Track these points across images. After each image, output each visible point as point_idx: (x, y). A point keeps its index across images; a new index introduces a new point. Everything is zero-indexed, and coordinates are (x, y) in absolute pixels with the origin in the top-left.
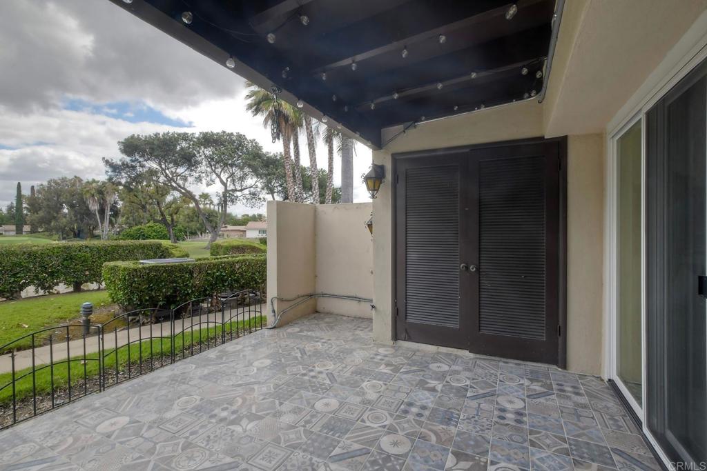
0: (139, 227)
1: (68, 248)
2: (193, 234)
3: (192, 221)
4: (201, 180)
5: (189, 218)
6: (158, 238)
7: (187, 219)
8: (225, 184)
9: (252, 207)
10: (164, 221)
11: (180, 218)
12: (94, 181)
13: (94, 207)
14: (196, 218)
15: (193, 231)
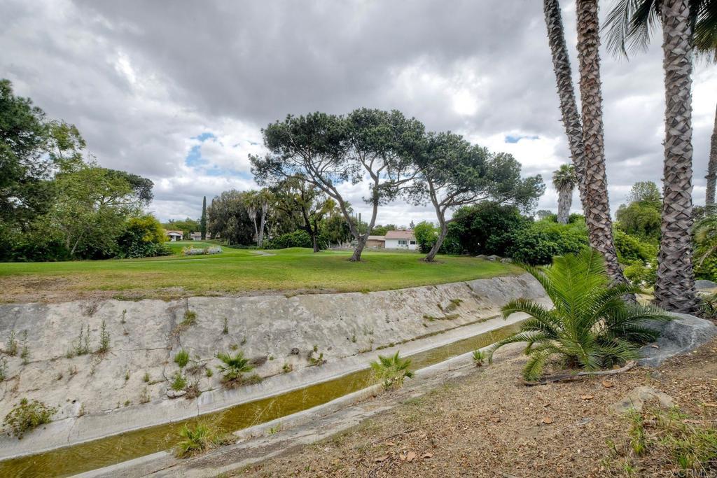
0: (288, 234)
2: (335, 242)
3: (333, 230)
4: (347, 177)
5: (330, 226)
7: (329, 228)
8: (376, 178)
9: (416, 205)
10: (308, 228)
11: (322, 226)
12: (253, 192)
13: (253, 216)
14: (337, 227)
15: (334, 240)
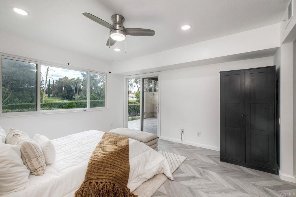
1: (94, 101)
6: (95, 100)
12: (73, 79)
13: (73, 88)
